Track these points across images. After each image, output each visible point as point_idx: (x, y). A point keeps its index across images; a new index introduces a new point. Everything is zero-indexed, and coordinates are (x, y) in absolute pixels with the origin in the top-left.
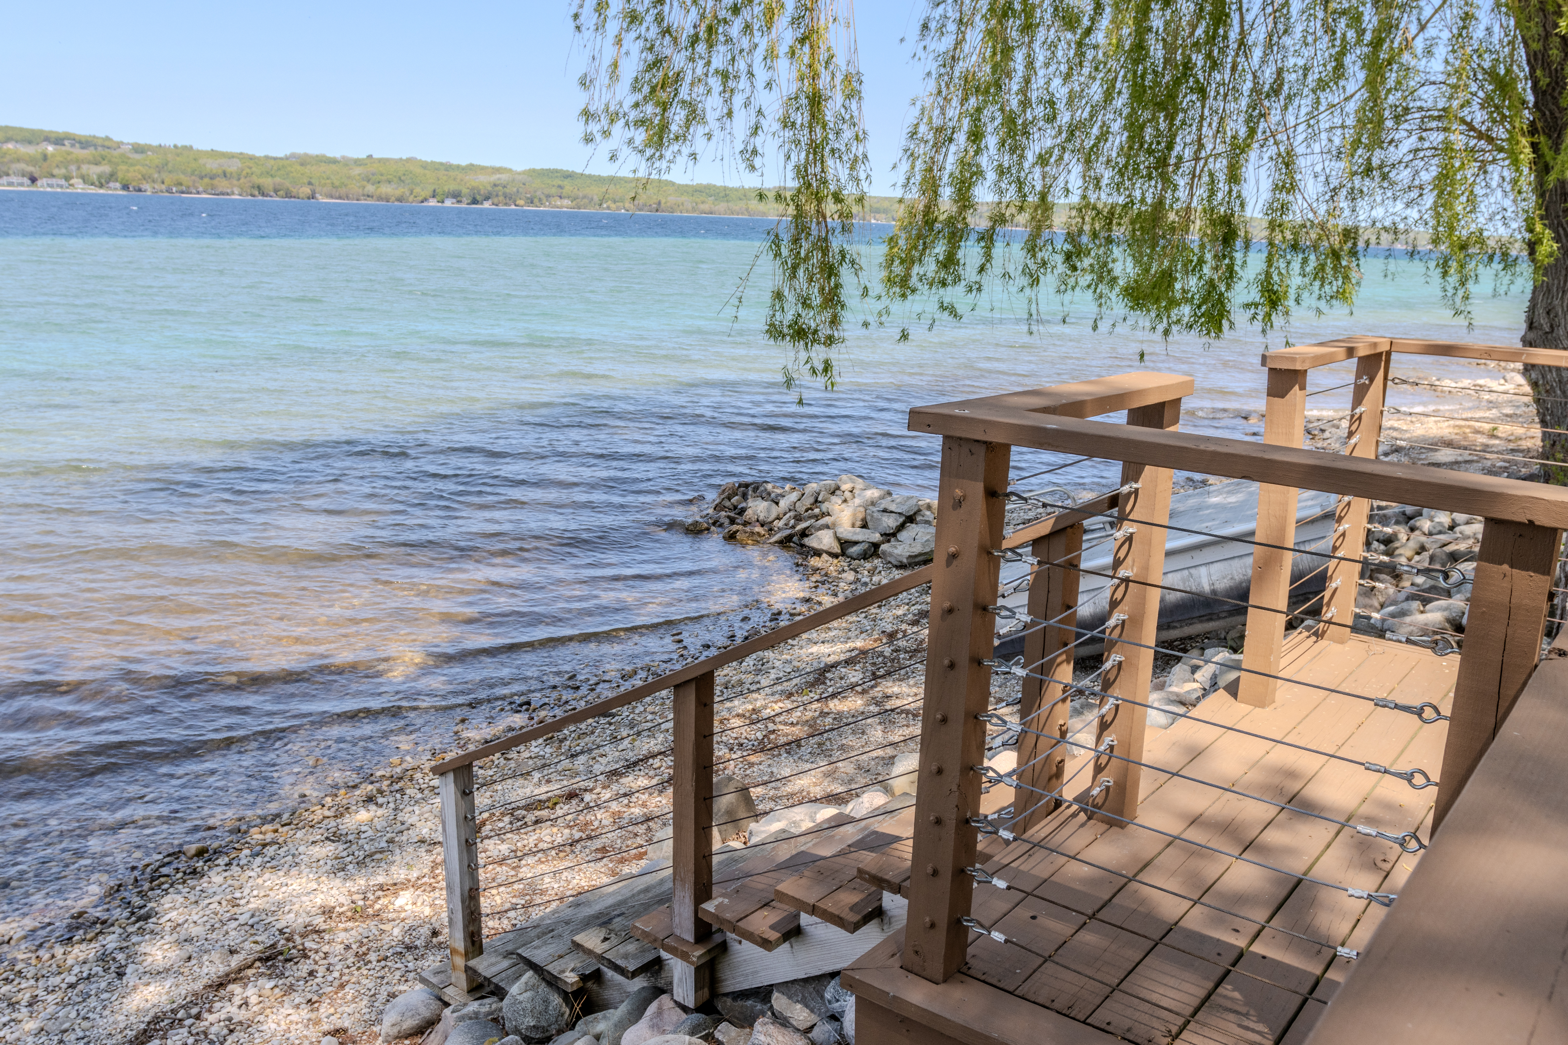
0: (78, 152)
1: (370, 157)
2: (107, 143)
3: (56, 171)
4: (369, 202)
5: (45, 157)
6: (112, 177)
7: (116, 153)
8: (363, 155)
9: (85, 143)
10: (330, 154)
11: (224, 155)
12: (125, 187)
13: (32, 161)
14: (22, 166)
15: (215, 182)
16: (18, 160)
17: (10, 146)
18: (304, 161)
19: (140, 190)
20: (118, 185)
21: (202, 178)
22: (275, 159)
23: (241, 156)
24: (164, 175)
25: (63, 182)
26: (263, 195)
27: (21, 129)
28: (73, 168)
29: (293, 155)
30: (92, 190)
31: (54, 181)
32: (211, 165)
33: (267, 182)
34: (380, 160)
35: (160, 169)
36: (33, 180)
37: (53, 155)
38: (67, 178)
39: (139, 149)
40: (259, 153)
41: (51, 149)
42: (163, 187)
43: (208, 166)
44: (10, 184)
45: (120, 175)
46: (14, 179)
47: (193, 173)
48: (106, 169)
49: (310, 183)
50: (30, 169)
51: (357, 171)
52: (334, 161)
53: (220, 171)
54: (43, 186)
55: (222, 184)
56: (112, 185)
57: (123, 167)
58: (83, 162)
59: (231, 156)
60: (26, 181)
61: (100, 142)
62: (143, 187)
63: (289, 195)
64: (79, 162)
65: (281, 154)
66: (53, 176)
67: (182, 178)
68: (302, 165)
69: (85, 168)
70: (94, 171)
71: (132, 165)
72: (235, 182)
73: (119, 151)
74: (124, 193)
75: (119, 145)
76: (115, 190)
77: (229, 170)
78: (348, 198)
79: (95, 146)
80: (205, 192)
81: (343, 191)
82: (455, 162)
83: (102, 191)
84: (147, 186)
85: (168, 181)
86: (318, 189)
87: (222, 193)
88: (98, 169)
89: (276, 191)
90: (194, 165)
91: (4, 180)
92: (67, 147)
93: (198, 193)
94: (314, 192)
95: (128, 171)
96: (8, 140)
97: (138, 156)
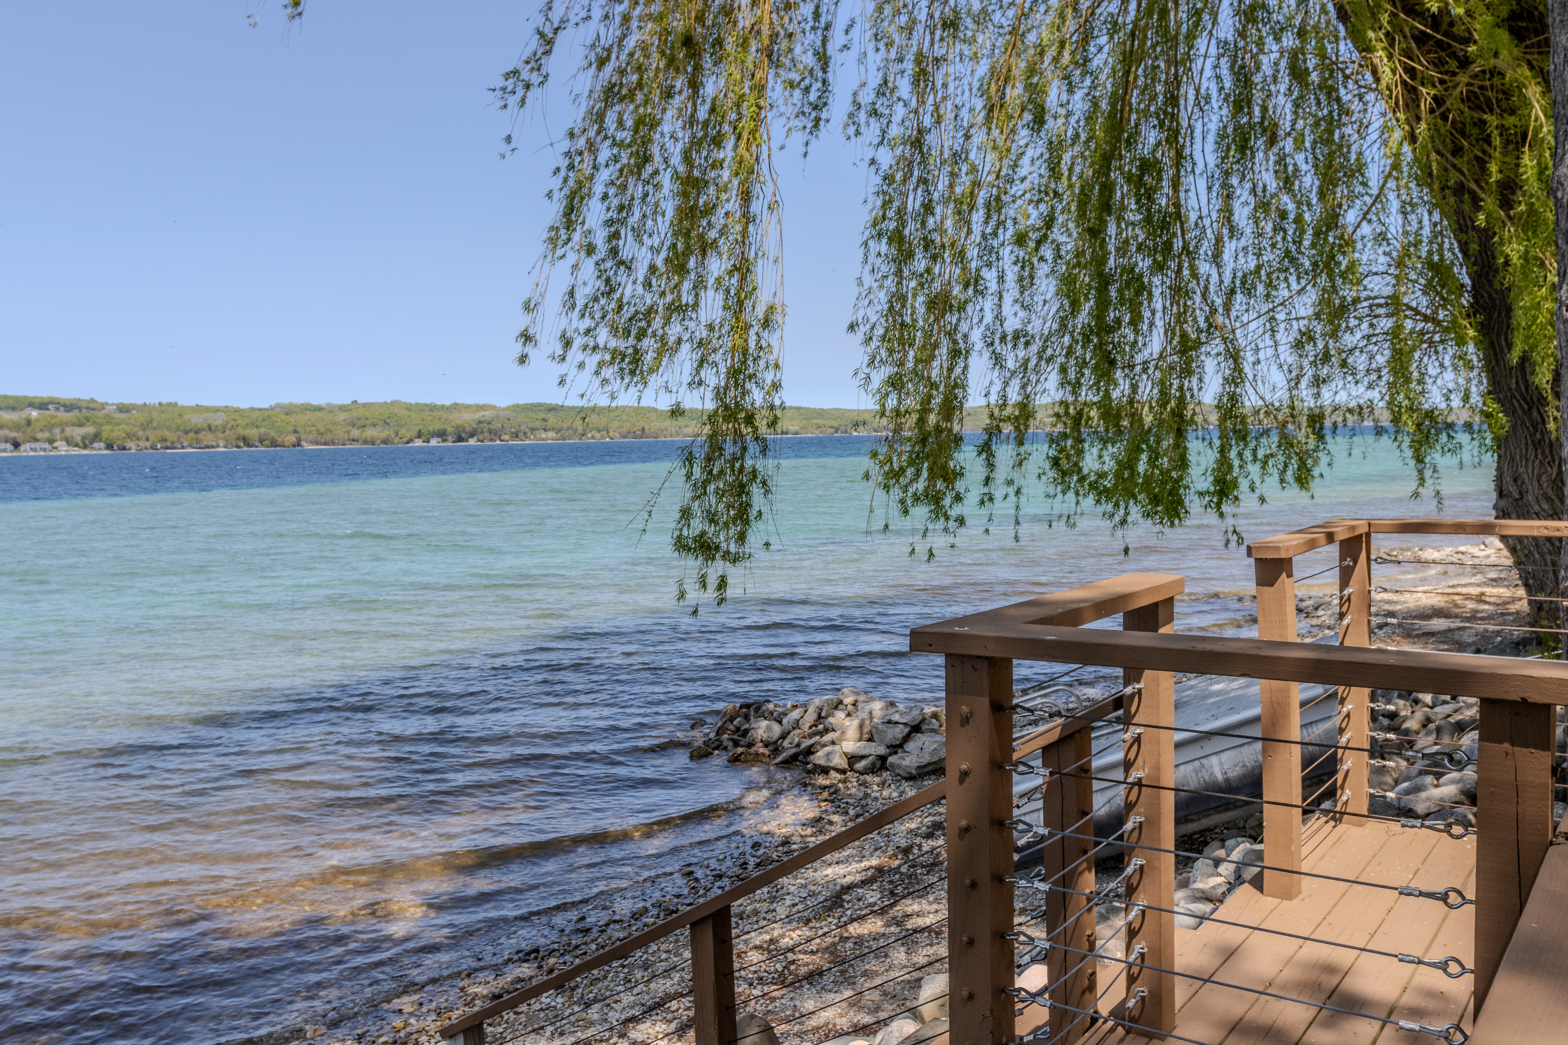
0: (63, 415)
1: (355, 402)
3: (39, 435)
4: (356, 446)
5: (29, 422)
6: (97, 437)
7: (100, 414)
8: (347, 401)
9: (69, 406)
10: (315, 402)
11: (208, 409)
12: (110, 447)
13: (16, 427)
14: (5, 432)
15: (200, 436)
16: (2, 427)
18: (289, 410)
19: (124, 448)
20: (102, 445)
21: (186, 433)
22: (260, 410)
23: (226, 410)
24: (149, 433)
25: (47, 445)
26: (249, 446)
28: (57, 431)
29: (278, 406)
30: (76, 451)
31: (37, 445)
32: (197, 420)
33: (253, 433)
34: (365, 405)
35: (144, 427)
36: (16, 445)
37: (37, 420)
38: (51, 441)
39: (123, 409)
40: (244, 405)
41: (35, 414)
42: (148, 444)
43: (193, 421)
45: (104, 435)
47: (177, 429)
48: (90, 430)
49: (295, 432)
50: (14, 434)
51: (342, 417)
52: (319, 409)
53: (205, 426)
54: (26, 450)
55: (207, 438)
56: (96, 445)
57: (107, 428)
58: (67, 424)
59: (217, 410)
60: (9, 446)
61: (84, 404)
62: (128, 445)
63: (274, 444)
64: (63, 426)
65: (266, 405)
66: (37, 440)
67: (167, 434)
68: (287, 414)
69: (69, 431)
70: (77, 433)
71: (117, 424)
72: (220, 435)
73: (103, 412)
74: (109, 452)
75: (103, 406)
76: (99, 450)
77: (214, 424)
78: (333, 443)
80: (190, 446)
81: (328, 437)
82: (439, 402)
83: (85, 452)
84: (132, 445)
85: (152, 438)
86: (303, 437)
87: (208, 447)
88: (82, 431)
89: (261, 441)
90: (179, 421)
92: (52, 411)
93: (183, 447)
94: (299, 440)
95: (112, 431)
97: (122, 416)
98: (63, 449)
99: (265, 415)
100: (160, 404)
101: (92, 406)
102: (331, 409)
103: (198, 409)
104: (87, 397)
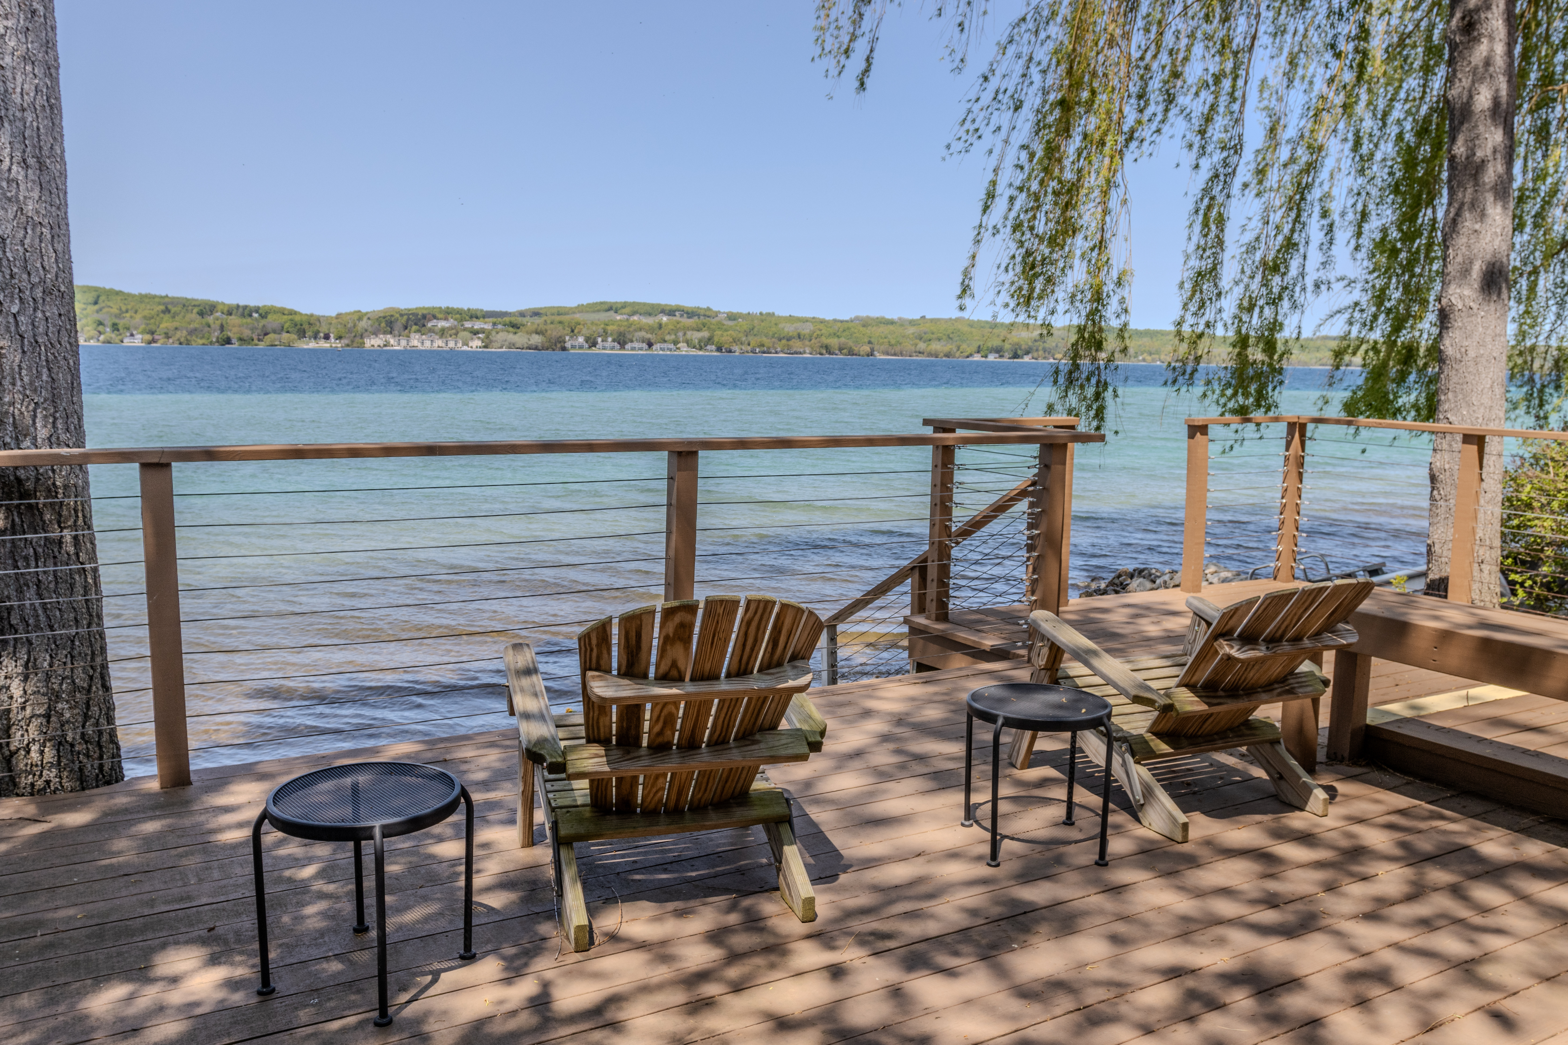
0: (686, 321)
1: (923, 317)
2: (707, 313)
3: (667, 338)
4: (920, 358)
5: (660, 326)
6: (710, 341)
7: (714, 321)
8: (917, 317)
9: (691, 314)
10: (889, 316)
11: (799, 320)
12: (719, 349)
13: (651, 330)
14: (643, 334)
15: (791, 343)
16: (641, 329)
17: (635, 318)
18: (866, 323)
19: (730, 351)
20: (714, 347)
21: (780, 340)
22: (842, 322)
23: (814, 320)
24: (750, 338)
25: (672, 346)
26: (830, 353)
27: (645, 304)
28: (680, 334)
29: (857, 318)
30: (694, 352)
31: (665, 346)
32: (789, 329)
33: (834, 342)
34: (932, 320)
35: (747, 333)
36: (650, 345)
37: (666, 325)
38: (675, 343)
39: (732, 317)
40: (829, 317)
41: (665, 319)
42: (749, 348)
43: (786, 330)
44: (633, 349)
45: (716, 339)
46: (636, 345)
47: (773, 337)
48: (705, 334)
49: (870, 342)
50: (649, 336)
51: (911, 330)
52: (892, 322)
53: (795, 334)
54: (657, 350)
55: (797, 345)
56: (709, 347)
57: (718, 333)
58: (688, 329)
59: (806, 320)
60: (645, 346)
61: (702, 312)
62: (733, 349)
63: (851, 353)
64: (685, 329)
65: (847, 317)
66: (665, 341)
67: (765, 340)
68: (864, 326)
69: (689, 334)
70: (696, 336)
71: (726, 330)
72: (807, 343)
73: (716, 319)
74: (718, 354)
75: (717, 314)
76: (711, 351)
77: (803, 332)
78: (901, 354)
79: (699, 316)
80: (782, 351)
81: (898, 349)
83: (701, 353)
84: (736, 348)
85: (753, 343)
86: (876, 347)
87: (796, 353)
88: (700, 335)
89: (841, 350)
90: (775, 329)
91: (628, 346)
92: (677, 318)
93: (776, 353)
94: (872, 350)
95: (722, 336)
96: (634, 313)
97: (731, 323)
98: (684, 350)
99: (846, 327)
100: (761, 314)
102: (902, 323)
103: (791, 319)
104: (705, 306)
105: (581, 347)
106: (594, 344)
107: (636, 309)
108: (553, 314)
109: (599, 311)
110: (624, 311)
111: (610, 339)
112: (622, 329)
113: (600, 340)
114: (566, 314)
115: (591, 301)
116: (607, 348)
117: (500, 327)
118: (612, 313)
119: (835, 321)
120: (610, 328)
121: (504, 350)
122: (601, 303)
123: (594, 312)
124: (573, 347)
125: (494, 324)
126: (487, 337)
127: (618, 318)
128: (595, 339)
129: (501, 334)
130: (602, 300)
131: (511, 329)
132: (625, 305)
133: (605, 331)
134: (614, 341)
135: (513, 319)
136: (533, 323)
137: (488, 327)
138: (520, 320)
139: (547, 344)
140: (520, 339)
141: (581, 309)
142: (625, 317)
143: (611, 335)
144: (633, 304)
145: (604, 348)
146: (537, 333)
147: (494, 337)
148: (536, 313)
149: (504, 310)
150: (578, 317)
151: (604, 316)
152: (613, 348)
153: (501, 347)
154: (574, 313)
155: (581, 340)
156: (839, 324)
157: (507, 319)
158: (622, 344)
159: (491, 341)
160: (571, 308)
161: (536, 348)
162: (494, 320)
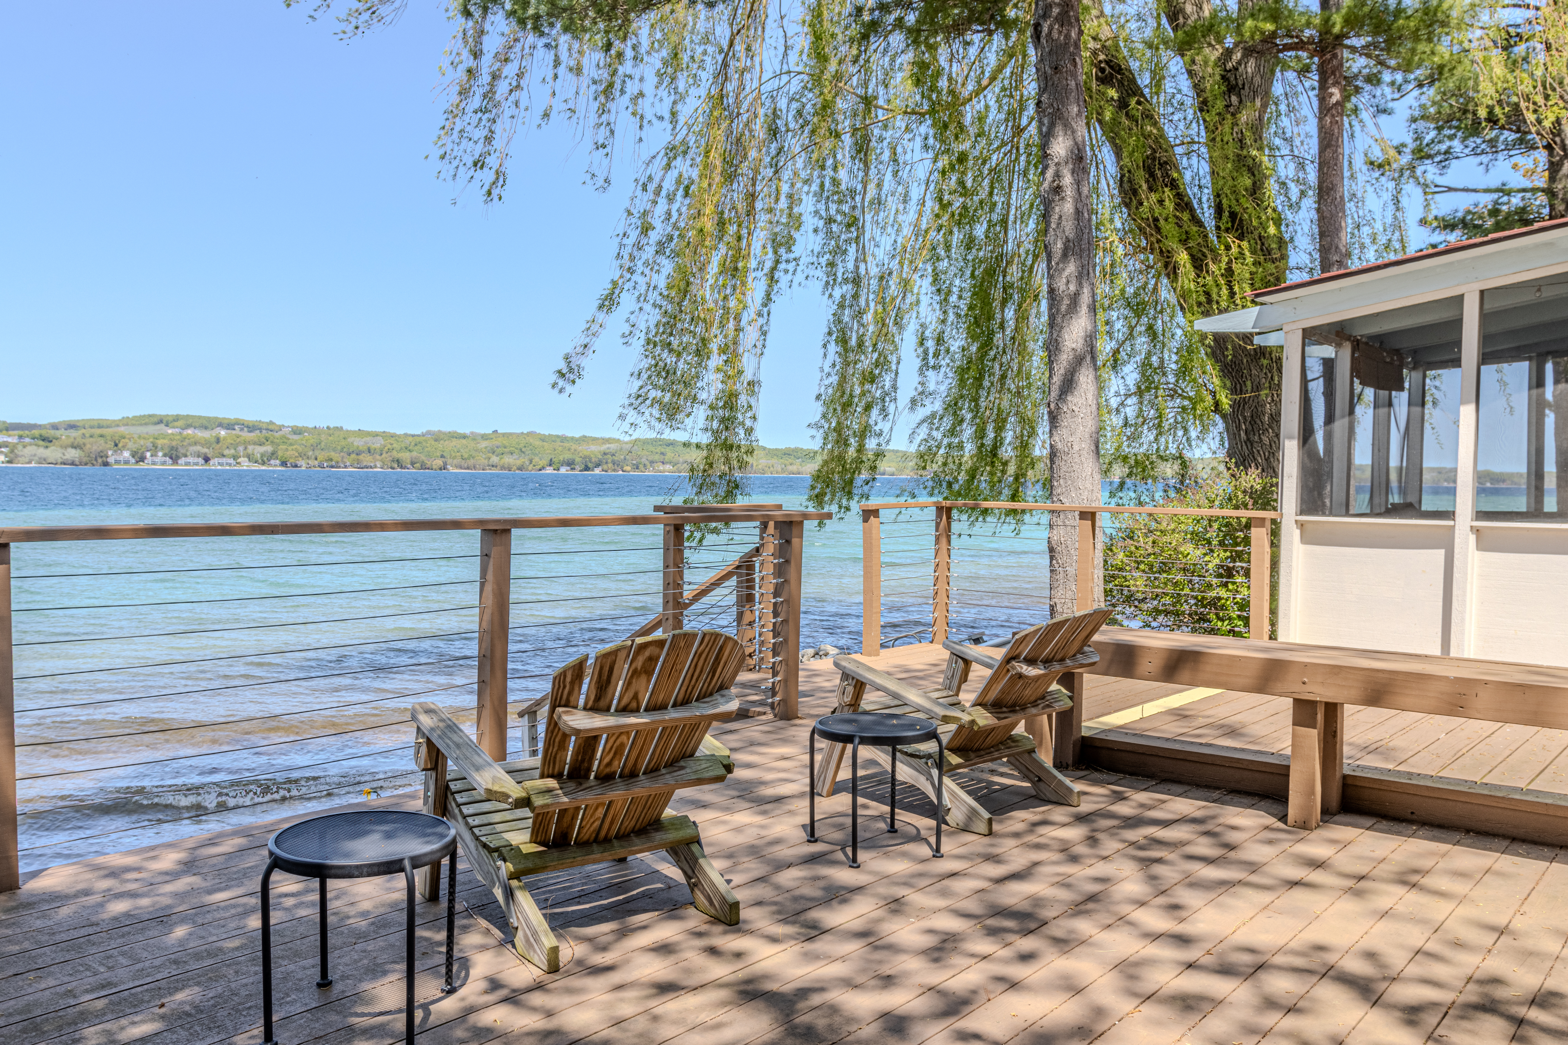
0: (246, 435)
1: (495, 432)
2: (270, 427)
3: (226, 452)
4: (493, 471)
5: (218, 440)
6: (273, 454)
7: (277, 435)
8: (489, 431)
9: (252, 428)
10: (461, 431)
11: (369, 434)
12: (284, 464)
13: (207, 444)
14: (198, 448)
15: (361, 457)
16: (196, 443)
17: (190, 431)
18: (438, 437)
19: (296, 466)
20: (278, 462)
21: (349, 454)
22: (413, 436)
23: (385, 435)
24: (317, 453)
25: (232, 461)
26: (402, 467)
27: (200, 417)
28: (241, 448)
29: (429, 433)
30: (256, 467)
31: (224, 460)
32: (359, 443)
33: (405, 456)
34: (504, 435)
35: (314, 448)
36: (207, 460)
37: (225, 439)
38: (235, 457)
39: (297, 431)
40: (400, 431)
41: (223, 433)
42: (316, 463)
43: (356, 444)
44: (187, 464)
45: (280, 453)
46: (191, 460)
47: (342, 451)
48: (269, 448)
49: (442, 456)
50: (205, 450)
51: (484, 444)
52: (464, 437)
53: (365, 448)
54: (215, 464)
55: (366, 459)
56: (272, 462)
57: (284, 447)
58: (249, 443)
59: (376, 435)
60: (201, 461)
61: (264, 426)
62: (299, 463)
63: (423, 467)
64: (246, 444)
65: (418, 432)
66: (224, 456)
67: (333, 454)
68: (436, 440)
69: (250, 448)
70: (258, 450)
71: (291, 444)
72: (378, 457)
73: (280, 433)
74: (283, 468)
75: (281, 428)
76: (275, 466)
77: (373, 446)
78: (475, 468)
79: (261, 430)
80: (352, 466)
81: (471, 462)
82: (569, 434)
83: (264, 468)
84: (302, 463)
85: (320, 458)
86: (449, 461)
87: (367, 467)
88: (262, 449)
89: (413, 464)
90: (343, 443)
91: (182, 461)
92: (237, 431)
93: (346, 467)
94: (445, 464)
95: (287, 450)
96: (188, 426)
97: (296, 437)
98: (245, 464)
99: (417, 441)
100: (328, 428)
101: (271, 428)
102: (474, 437)
103: (360, 433)
104: (267, 420)
105: (127, 462)
106: (142, 459)
107: (190, 422)
108: (92, 427)
109: (146, 424)
110: (176, 424)
111: (160, 454)
112: (174, 443)
113: (148, 454)
114: (108, 427)
115: (138, 414)
116: (157, 463)
117: (27, 440)
118: (162, 426)
119: (406, 435)
120: (160, 442)
121: (33, 465)
122: (150, 416)
123: (141, 425)
124: (117, 462)
125: (20, 437)
126: (12, 451)
127: (170, 431)
128: (143, 453)
129: (29, 448)
130: (151, 413)
131: (41, 443)
132: (177, 418)
133: (155, 446)
134: (165, 455)
135: (44, 432)
136: (68, 437)
137: (13, 440)
138: (52, 432)
139: (85, 459)
140: (53, 453)
141: (126, 422)
142: (178, 430)
143: (162, 449)
144: (188, 417)
145: (154, 463)
146: (74, 447)
147: (20, 450)
148: (72, 426)
149: (32, 422)
150: (122, 430)
151: (152, 429)
152: (164, 463)
153: (30, 462)
154: (118, 426)
155: (126, 454)
156: (411, 439)
157: (36, 432)
158: (175, 459)
159: (17, 456)
160: (114, 421)
161: (73, 464)
162: (21, 433)
